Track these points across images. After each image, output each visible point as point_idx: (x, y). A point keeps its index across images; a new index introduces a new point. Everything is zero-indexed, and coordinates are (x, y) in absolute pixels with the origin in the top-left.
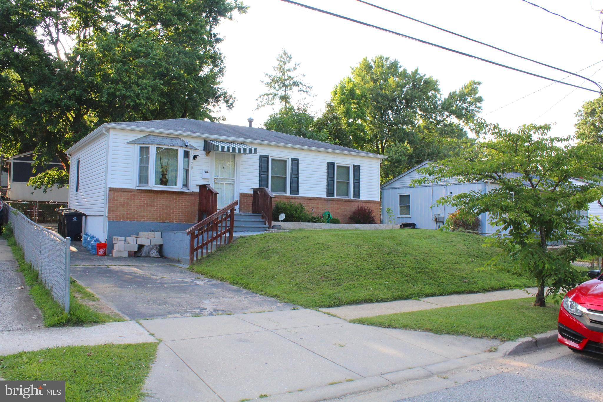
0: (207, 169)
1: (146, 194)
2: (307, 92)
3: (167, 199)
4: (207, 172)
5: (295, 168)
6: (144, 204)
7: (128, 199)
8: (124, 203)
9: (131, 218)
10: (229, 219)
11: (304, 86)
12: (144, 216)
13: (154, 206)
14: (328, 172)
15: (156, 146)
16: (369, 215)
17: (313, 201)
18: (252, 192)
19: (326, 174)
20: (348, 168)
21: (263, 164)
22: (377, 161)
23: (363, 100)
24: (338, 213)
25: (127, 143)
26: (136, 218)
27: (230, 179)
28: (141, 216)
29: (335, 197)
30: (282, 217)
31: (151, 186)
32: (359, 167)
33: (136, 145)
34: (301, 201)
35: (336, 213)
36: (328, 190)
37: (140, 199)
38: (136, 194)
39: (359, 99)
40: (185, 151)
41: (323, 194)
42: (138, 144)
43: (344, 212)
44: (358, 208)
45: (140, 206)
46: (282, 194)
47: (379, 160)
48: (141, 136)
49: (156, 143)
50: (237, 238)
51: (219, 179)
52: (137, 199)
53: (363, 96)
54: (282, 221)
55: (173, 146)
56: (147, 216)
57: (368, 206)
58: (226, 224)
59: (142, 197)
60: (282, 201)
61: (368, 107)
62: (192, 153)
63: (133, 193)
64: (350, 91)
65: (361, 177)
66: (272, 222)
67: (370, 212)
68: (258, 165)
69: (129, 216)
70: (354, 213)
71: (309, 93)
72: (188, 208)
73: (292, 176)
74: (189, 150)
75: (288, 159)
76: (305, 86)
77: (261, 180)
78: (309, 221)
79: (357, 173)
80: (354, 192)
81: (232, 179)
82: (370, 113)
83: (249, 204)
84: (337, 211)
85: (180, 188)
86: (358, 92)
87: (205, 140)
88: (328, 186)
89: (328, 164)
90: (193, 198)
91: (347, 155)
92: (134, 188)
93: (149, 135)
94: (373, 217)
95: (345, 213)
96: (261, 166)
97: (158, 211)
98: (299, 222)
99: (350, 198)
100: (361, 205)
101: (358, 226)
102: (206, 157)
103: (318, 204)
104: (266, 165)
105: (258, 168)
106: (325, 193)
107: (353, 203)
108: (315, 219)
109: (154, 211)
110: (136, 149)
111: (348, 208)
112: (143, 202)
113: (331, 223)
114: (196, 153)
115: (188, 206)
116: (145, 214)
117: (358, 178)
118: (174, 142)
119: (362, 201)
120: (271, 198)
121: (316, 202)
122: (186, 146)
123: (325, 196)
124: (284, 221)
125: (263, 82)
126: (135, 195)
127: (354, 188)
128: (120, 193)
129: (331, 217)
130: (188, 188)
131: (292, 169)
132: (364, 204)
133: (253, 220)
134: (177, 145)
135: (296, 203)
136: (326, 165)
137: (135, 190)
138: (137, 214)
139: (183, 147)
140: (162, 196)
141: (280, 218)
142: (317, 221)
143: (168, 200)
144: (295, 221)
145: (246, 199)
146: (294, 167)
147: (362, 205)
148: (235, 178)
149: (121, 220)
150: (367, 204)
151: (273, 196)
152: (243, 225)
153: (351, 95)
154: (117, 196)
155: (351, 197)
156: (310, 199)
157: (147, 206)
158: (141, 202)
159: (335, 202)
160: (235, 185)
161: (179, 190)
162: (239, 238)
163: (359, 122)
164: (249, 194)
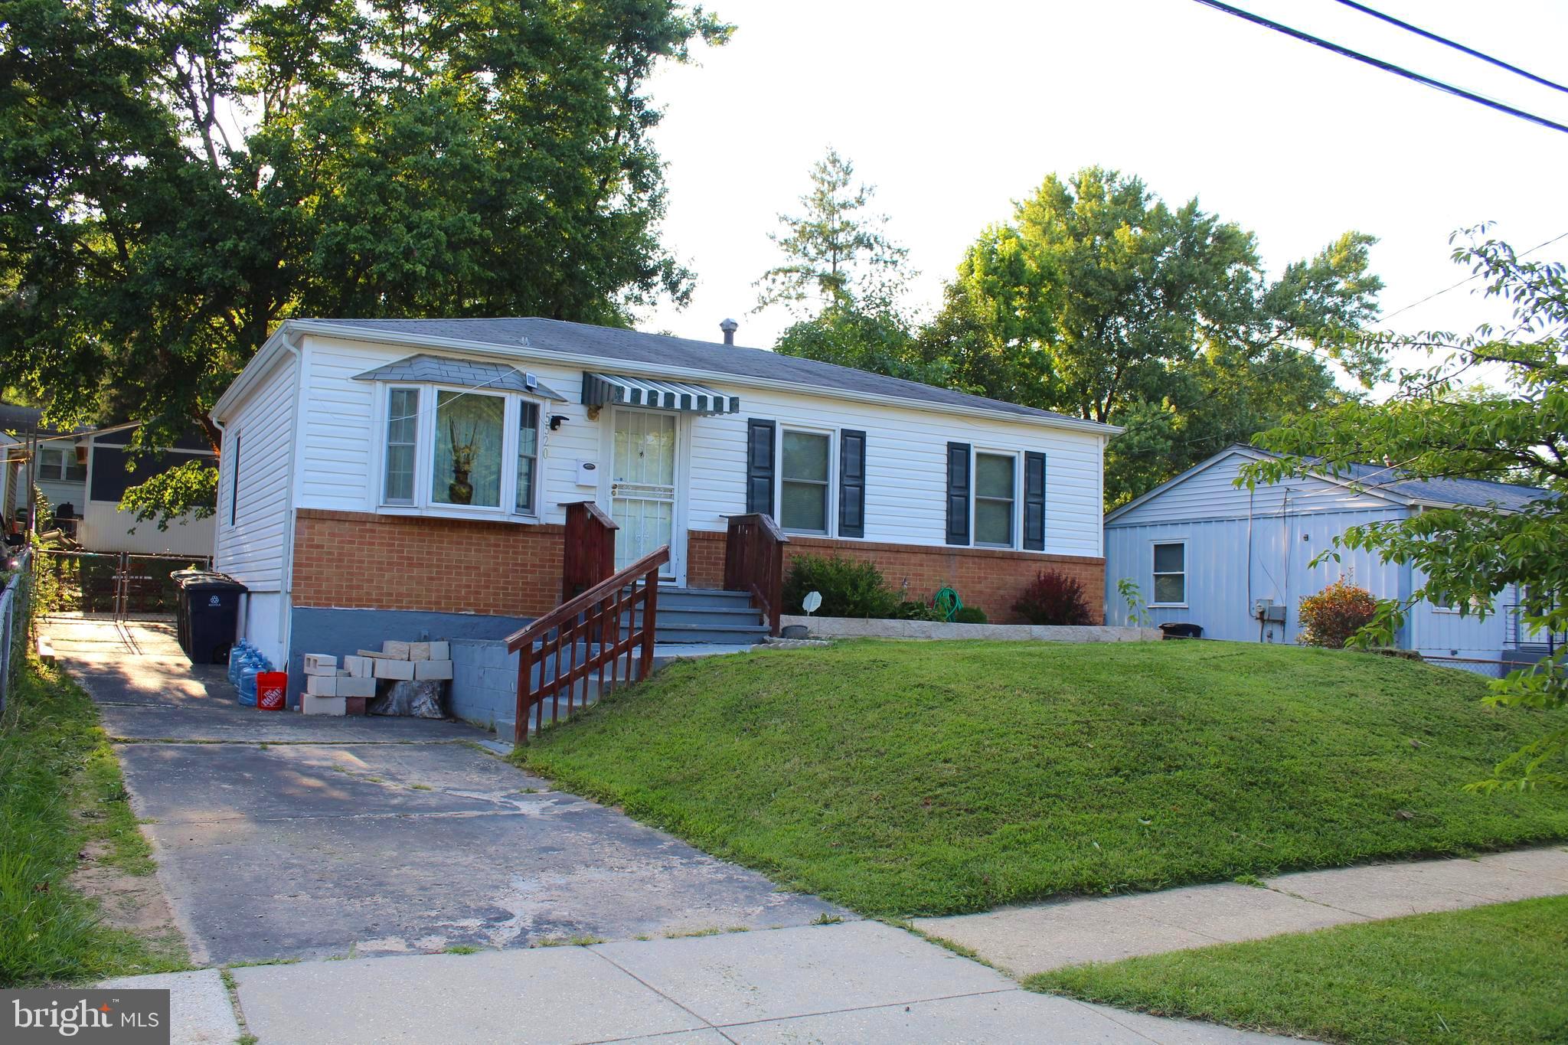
0: (590, 458)
1: (407, 529)
2: (894, 263)
3: (471, 544)
4: (590, 467)
5: (853, 457)
6: (402, 558)
7: (353, 542)
8: (340, 554)
9: (361, 600)
10: (640, 605)
11: (886, 249)
12: (399, 595)
13: (429, 566)
14: (950, 473)
15: (437, 388)
16: (1070, 599)
17: (905, 556)
18: (723, 528)
19: (944, 478)
20: (1011, 460)
21: (757, 446)
23: (1045, 286)
24: (981, 592)
25: (353, 378)
26: (378, 601)
27: (659, 489)
28: (391, 595)
29: (972, 546)
30: (813, 601)
31: (422, 505)
32: (1041, 457)
33: (379, 385)
34: (872, 555)
35: (973, 592)
36: (950, 523)
37: (389, 545)
38: (378, 528)
39: (1035, 284)
40: (524, 404)
41: (937, 538)
42: (385, 382)
43: (999, 588)
44: (1039, 577)
45: (389, 563)
46: (817, 535)
48: (393, 357)
49: (439, 378)
50: (665, 664)
51: (627, 487)
52: (381, 544)
53: (1047, 274)
54: (812, 614)
55: (490, 387)
56: (409, 595)
57: (1067, 573)
58: (632, 623)
59: (393, 539)
60: (812, 555)
61: (1060, 307)
62: (546, 411)
63: (368, 526)
64: (1011, 262)
65: (1048, 487)
66: (783, 616)
67: (1074, 590)
68: (744, 447)
69: (354, 594)
70: (1027, 592)
71: (899, 267)
72: (532, 572)
73: (845, 483)
74: (536, 401)
75: (831, 433)
76: (889, 247)
77: (751, 494)
78: (893, 616)
79: (1036, 477)
80: (1026, 530)
81: (666, 490)
82: (1065, 324)
83: (715, 564)
84: (978, 587)
85: (508, 512)
86: (1031, 266)
87: (585, 374)
88: (950, 511)
89: (952, 446)
90: (547, 542)
91: (1005, 422)
92: (372, 511)
93: (420, 355)
94: (1082, 605)
95: (1002, 592)
96: (751, 452)
97: (441, 579)
98: (863, 616)
99: (1014, 550)
100: (1045, 569)
101: (1038, 630)
102: (592, 424)
103: (921, 565)
104: (767, 448)
105: (744, 457)
106: (943, 534)
107: (1023, 564)
108: (912, 609)
109: (431, 579)
110: (380, 395)
111: (1010, 579)
112: (398, 552)
113: (958, 621)
114: (559, 410)
115: (533, 566)
116: (404, 589)
117: (1039, 492)
118: (493, 377)
119: (1052, 559)
120: (780, 544)
121: (915, 559)
122: (530, 388)
123: (942, 543)
124: (818, 613)
125: (772, 238)
126: (373, 531)
127: (1027, 519)
128: (329, 523)
129: (960, 604)
130: (533, 512)
131: (843, 460)
132: (1057, 568)
133: (725, 610)
134: (500, 385)
135: (855, 562)
136: (945, 449)
137: (374, 515)
138: (378, 588)
139: (518, 391)
140: (455, 536)
141: (805, 606)
142: (916, 614)
143: (473, 548)
144: (850, 616)
145: (707, 547)
146: (850, 456)
147: (1050, 571)
148: (676, 486)
149: (330, 605)
150: (1066, 566)
151: (787, 540)
152: (694, 626)
153: (1012, 274)
154: (321, 534)
155: (1018, 546)
156: (898, 552)
157: (410, 565)
158: (391, 551)
159: (970, 560)
160: (675, 507)
161: (505, 519)
162: (672, 664)
163: (1036, 345)
164: (714, 533)
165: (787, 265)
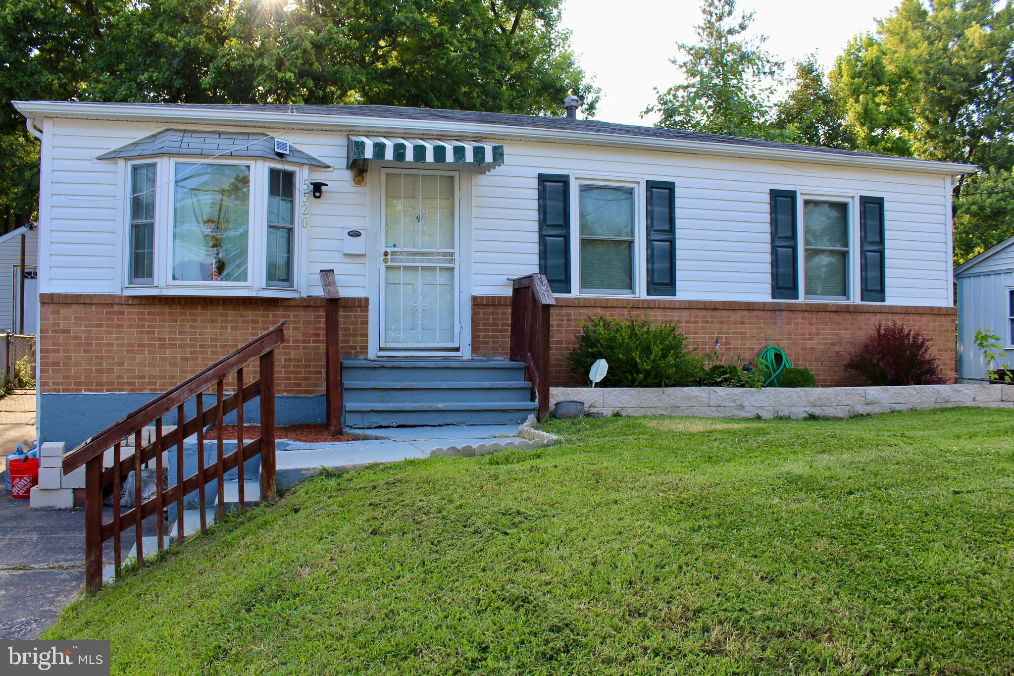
0: (355, 225)
1: (157, 309)
2: (772, 73)
3: (226, 321)
4: (355, 234)
5: (660, 210)
6: (153, 339)
7: (100, 326)
8: (87, 338)
9: (112, 384)
11: (765, 63)
12: (154, 377)
13: (183, 346)
14: (774, 222)
15: (173, 160)
16: (914, 355)
17: (724, 313)
18: (509, 292)
19: (767, 228)
20: (842, 208)
21: (549, 203)
22: (939, 183)
23: (903, 83)
24: (813, 349)
25: (99, 159)
26: (129, 384)
27: (438, 254)
28: (143, 377)
29: (802, 298)
30: (600, 369)
31: (162, 283)
32: (879, 203)
33: (121, 163)
34: (685, 313)
35: (804, 349)
36: (775, 277)
37: (139, 326)
38: (126, 309)
39: (894, 83)
40: (274, 173)
41: (762, 293)
42: (127, 159)
43: (833, 344)
44: (879, 331)
45: (139, 345)
47: (948, 180)
48: (139, 134)
49: (175, 151)
50: (301, 477)
51: (401, 253)
52: (131, 326)
53: (906, 73)
54: (597, 385)
55: (231, 156)
56: (161, 377)
57: (911, 326)
59: (143, 320)
60: (615, 317)
61: (917, 100)
62: (303, 179)
63: (116, 308)
64: (873, 67)
65: (887, 234)
67: (918, 346)
68: (535, 205)
69: (105, 378)
70: (866, 346)
71: (776, 76)
72: (294, 348)
73: (653, 237)
74: (288, 168)
75: (635, 186)
76: (768, 62)
77: (543, 254)
78: (699, 383)
79: (872, 223)
80: (864, 280)
81: (445, 254)
82: (922, 114)
83: (502, 331)
84: (809, 344)
85: (257, 285)
86: (890, 68)
87: (347, 137)
88: (775, 264)
89: (775, 195)
90: (311, 315)
91: (835, 165)
92: (118, 292)
93: (167, 130)
94: (929, 362)
95: (837, 348)
96: (543, 210)
97: (196, 359)
98: (659, 385)
99: (851, 302)
100: (887, 322)
101: (874, 392)
102: (359, 189)
103: (743, 323)
104: (560, 205)
105: (535, 215)
106: (768, 289)
107: (861, 317)
108: (724, 373)
109: (185, 359)
110: (123, 171)
111: (846, 335)
112: (148, 333)
113: (782, 384)
114: (320, 176)
115: (297, 341)
116: (156, 372)
117: (877, 239)
118: (241, 145)
119: (894, 311)
120: (547, 307)
121: (734, 316)
122: (281, 155)
123: (767, 298)
124: (604, 383)
126: (121, 313)
127: (864, 268)
128: (74, 307)
129: (787, 363)
130: (292, 285)
131: (650, 215)
132: (899, 321)
133: (486, 384)
134: (245, 153)
135: (656, 321)
136: (767, 198)
137: (120, 297)
138: (129, 370)
139: (264, 158)
140: (209, 314)
141: (591, 376)
142: (726, 380)
143: (229, 325)
144: (640, 385)
145: (493, 313)
146: (657, 209)
147: (890, 324)
148: (456, 250)
149: (80, 390)
150: (911, 317)
151: (553, 302)
152: (441, 406)
153: (874, 76)
154: (66, 318)
155: (855, 297)
156: (715, 309)
157: (162, 346)
158: (141, 333)
159: (799, 316)
160: (456, 271)
161: (252, 294)
163: (896, 133)
164: (500, 298)
165: (685, 83)
